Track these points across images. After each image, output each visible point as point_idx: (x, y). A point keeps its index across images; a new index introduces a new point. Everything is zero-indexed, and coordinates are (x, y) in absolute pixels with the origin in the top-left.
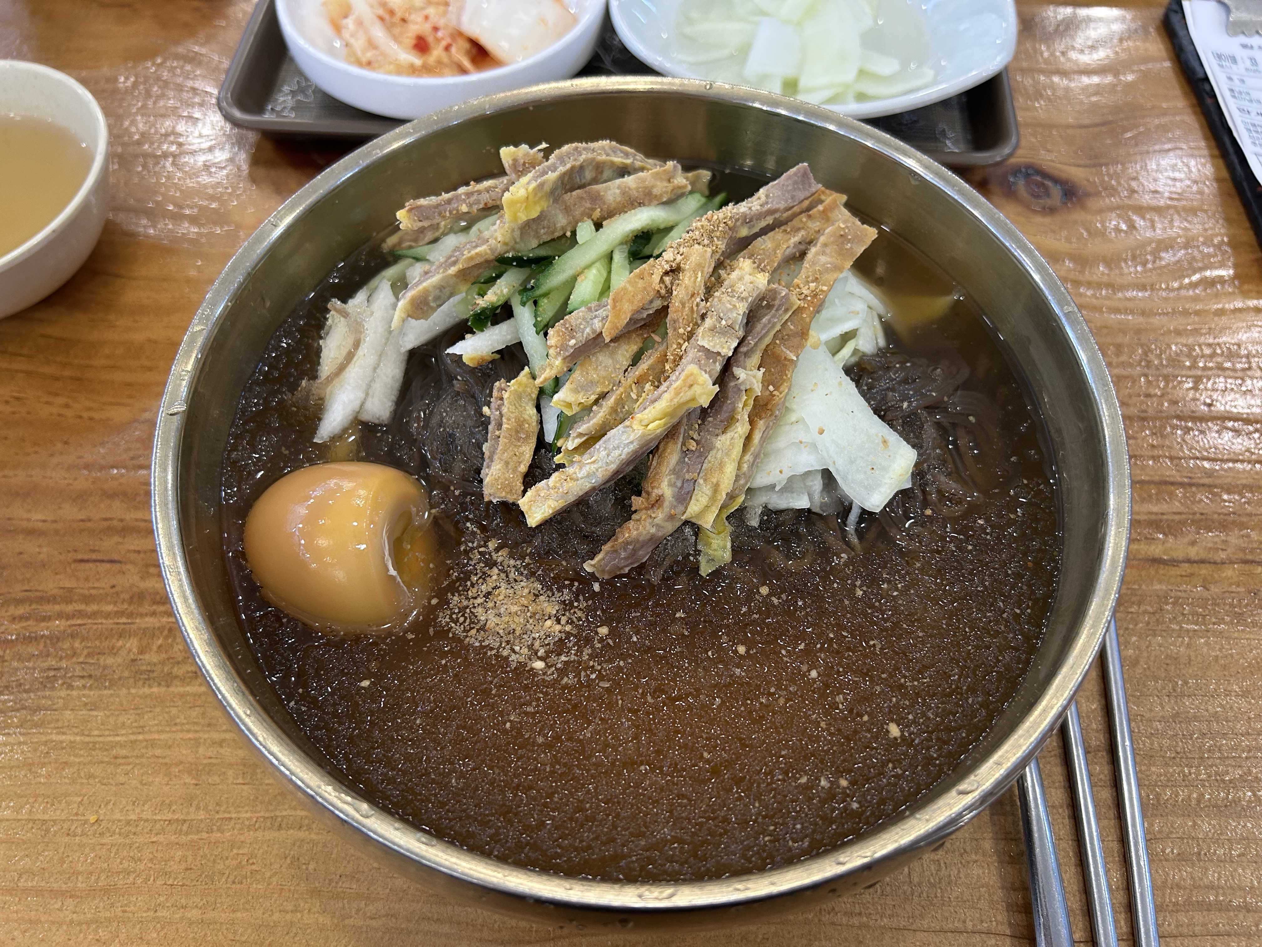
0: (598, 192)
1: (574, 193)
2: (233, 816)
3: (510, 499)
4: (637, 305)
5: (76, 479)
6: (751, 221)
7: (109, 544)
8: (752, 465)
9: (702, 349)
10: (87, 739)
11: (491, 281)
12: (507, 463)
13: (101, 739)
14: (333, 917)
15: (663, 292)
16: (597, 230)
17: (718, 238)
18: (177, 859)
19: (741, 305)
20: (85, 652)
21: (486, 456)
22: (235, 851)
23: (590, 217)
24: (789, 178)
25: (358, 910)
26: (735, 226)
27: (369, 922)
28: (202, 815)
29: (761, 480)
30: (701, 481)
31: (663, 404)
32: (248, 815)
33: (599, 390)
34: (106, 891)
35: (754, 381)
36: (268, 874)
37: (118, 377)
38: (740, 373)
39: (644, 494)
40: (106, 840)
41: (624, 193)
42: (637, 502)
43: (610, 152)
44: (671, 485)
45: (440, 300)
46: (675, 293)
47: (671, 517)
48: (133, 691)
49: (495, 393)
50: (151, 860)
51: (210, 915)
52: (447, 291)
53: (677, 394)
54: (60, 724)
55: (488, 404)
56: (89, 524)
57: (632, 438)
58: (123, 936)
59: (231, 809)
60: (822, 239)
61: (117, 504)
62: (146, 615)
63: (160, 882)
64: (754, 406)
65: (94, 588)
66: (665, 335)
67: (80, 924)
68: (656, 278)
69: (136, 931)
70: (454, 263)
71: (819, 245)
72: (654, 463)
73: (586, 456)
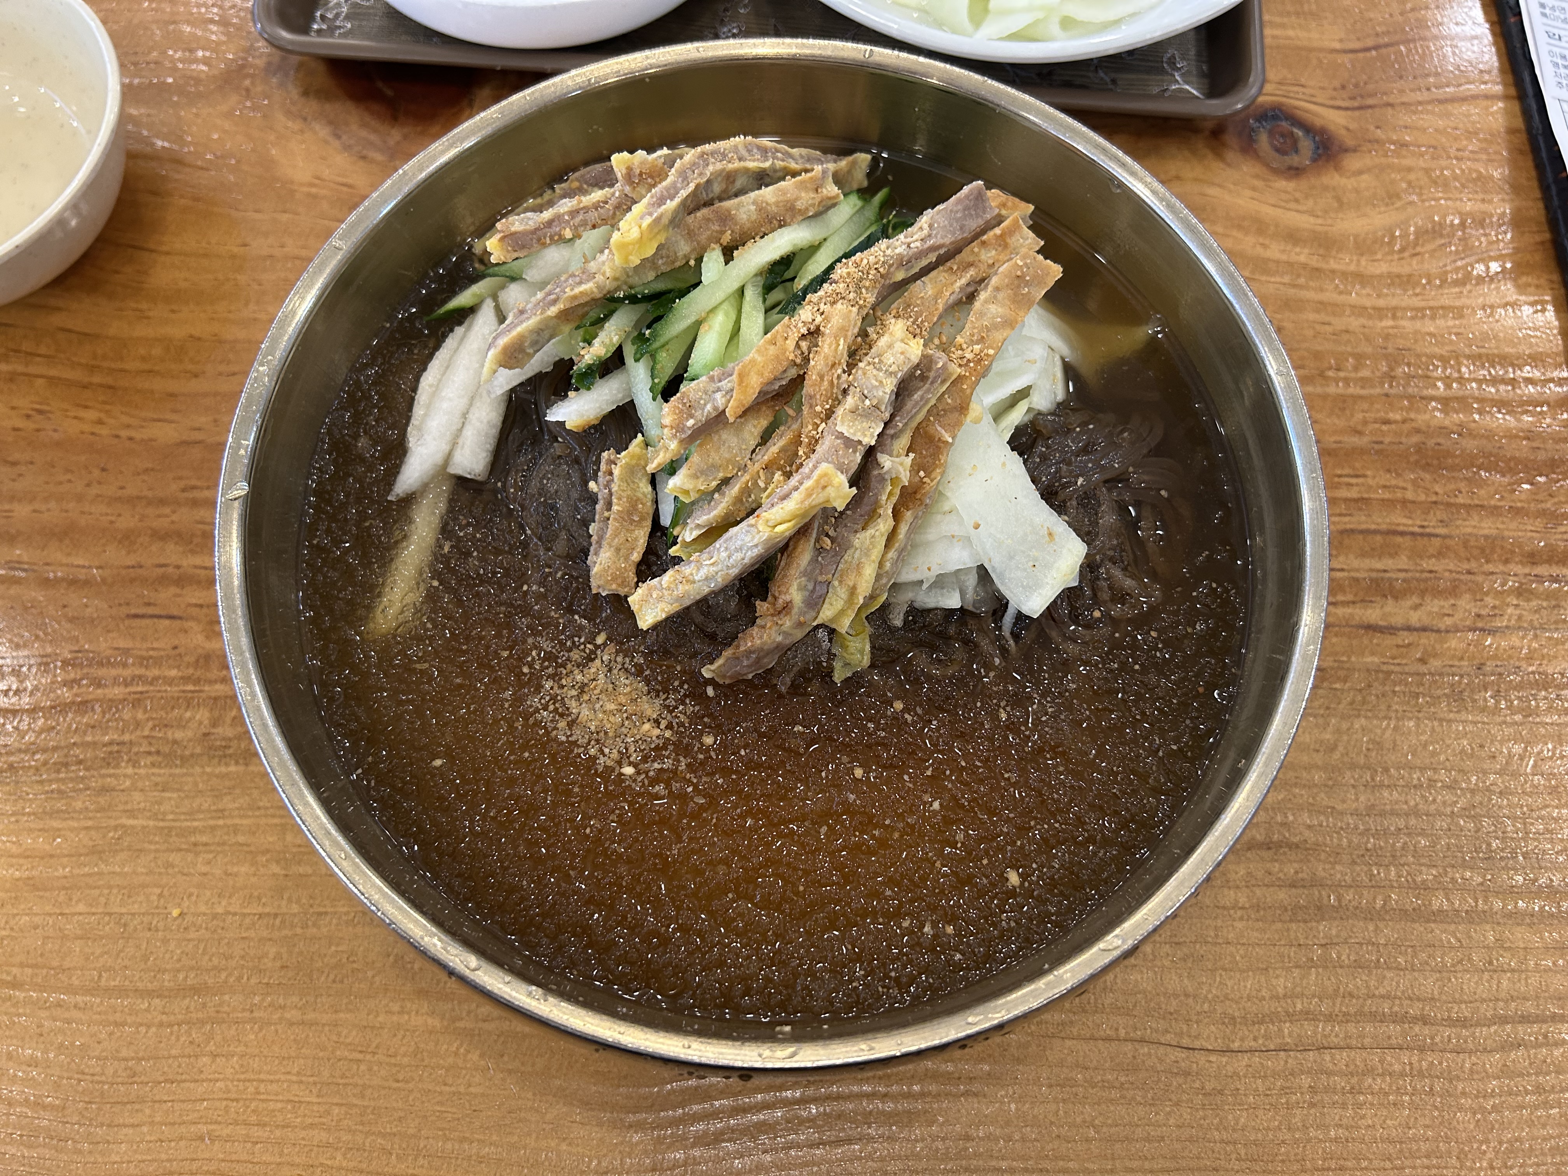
0: (729, 211)
1: (699, 214)
2: (329, 910)
3: (622, 592)
4: (768, 375)
5: (119, 515)
6: (909, 261)
7: (165, 596)
8: (895, 563)
9: (840, 435)
10: (161, 824)
11: (599, 322)
12: (618, 550)
13: (178, 824)
14: (443, 1019)
15: (798, 361)
16: (727, 263)
17: (867, 289)
18: (271, 956)
19: (889, 381)
20: (150, 724)
21: (594, 539)
22: (333, 948)
23: (718, 241)
24: (959, 201)
25: (469, 1012)
26: (888, 273)
27: (481, 1025)
28: (295, 908)
29: (908, 575)
30: (836, 583)
31: (792, 505)
32: (345, 909)
33: (721, 475)
34: (196, 990)
35: (901, 469)
36: (370, 974)
37: (159, 385)
38: (886, 461)
39: (770, 598)
40: (192, 935)
41: (760, 210)
42: (762, 607)
43: (744, 153)
44: (801, 588)
45: (538, 345)
46: (812, 363)
47: (800, 624)
48: (208, 770)
49: (603, 467)
50: (242, 957)
51: (311, 1016)
52: (546, 334)
53: (809, 495)
54: (129, 807)
55: (595, 478)
56: (139, 571)
57: (756, 541)
58: (218, 1038)
59: (327, 902)
60: (994, 281)
61: (170, 547)
62: (216, 682)
63: (253, 981)
64: (901, 495)
65: (153, 649)
66: (799, 410)
67: (170, 1025)
68: (791, 344)
69: (233, 1032)
70: (554, 302)
71: (990, 288)
72: (783, 563)
73: (705, 556)
